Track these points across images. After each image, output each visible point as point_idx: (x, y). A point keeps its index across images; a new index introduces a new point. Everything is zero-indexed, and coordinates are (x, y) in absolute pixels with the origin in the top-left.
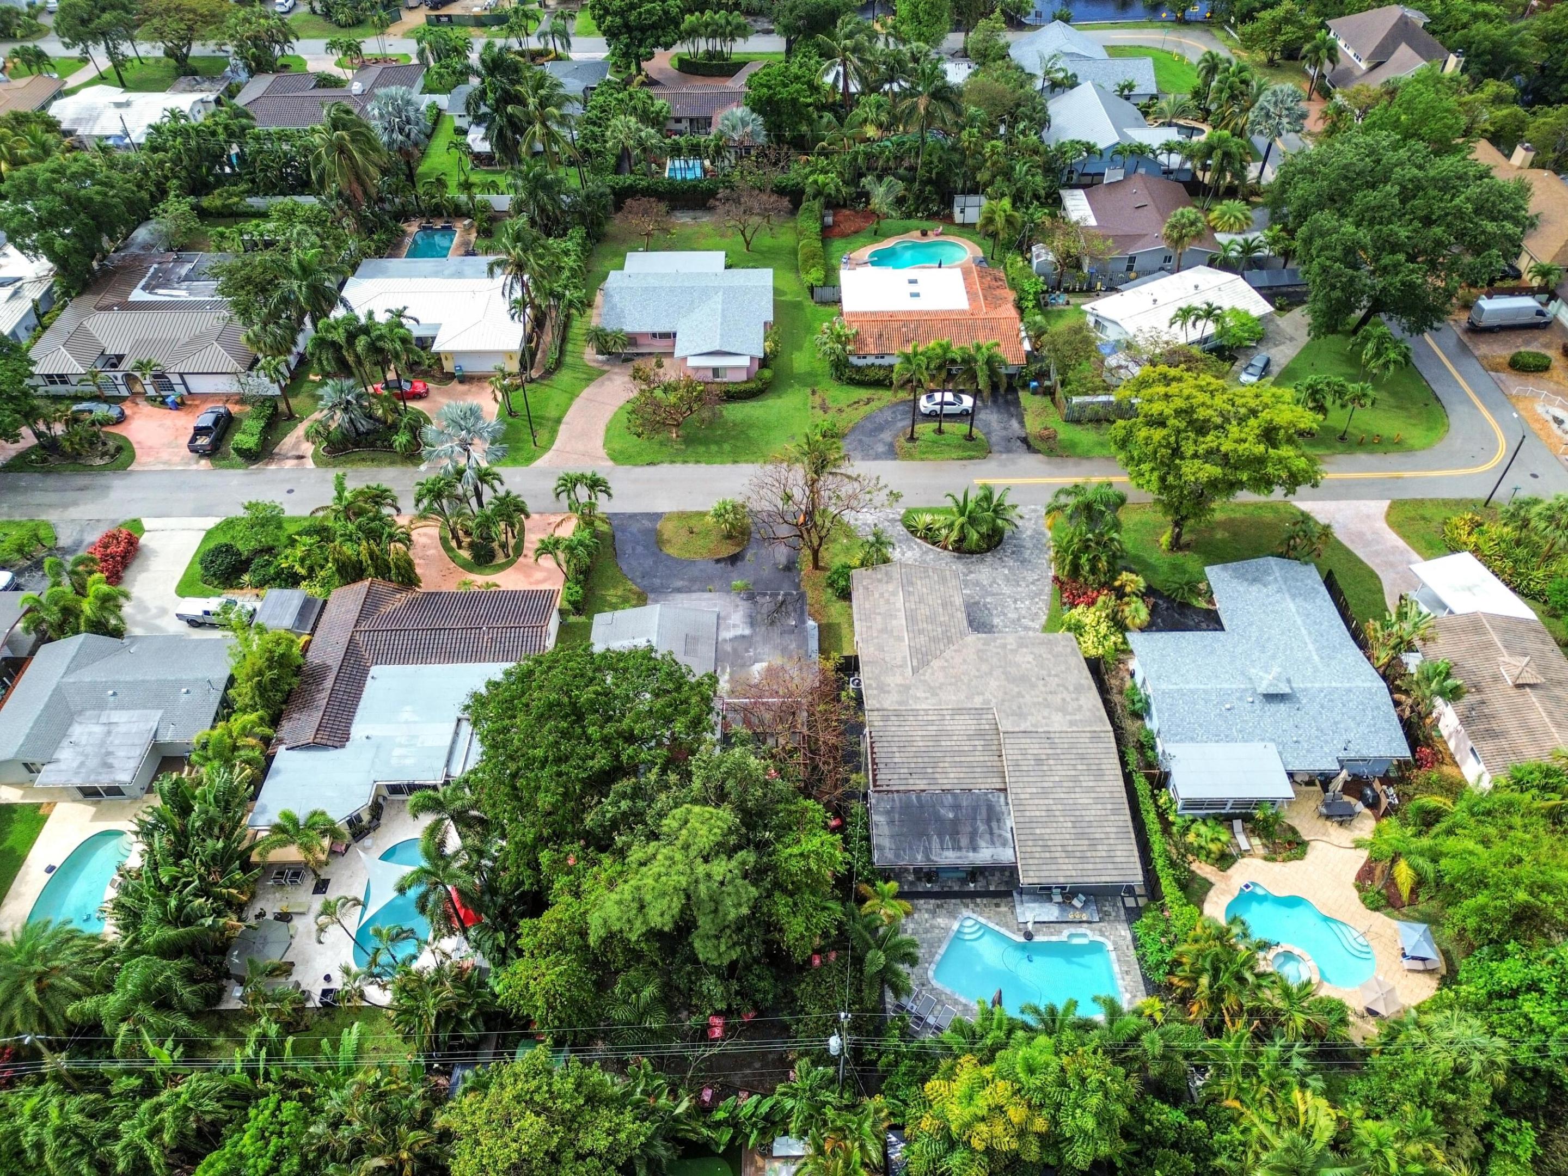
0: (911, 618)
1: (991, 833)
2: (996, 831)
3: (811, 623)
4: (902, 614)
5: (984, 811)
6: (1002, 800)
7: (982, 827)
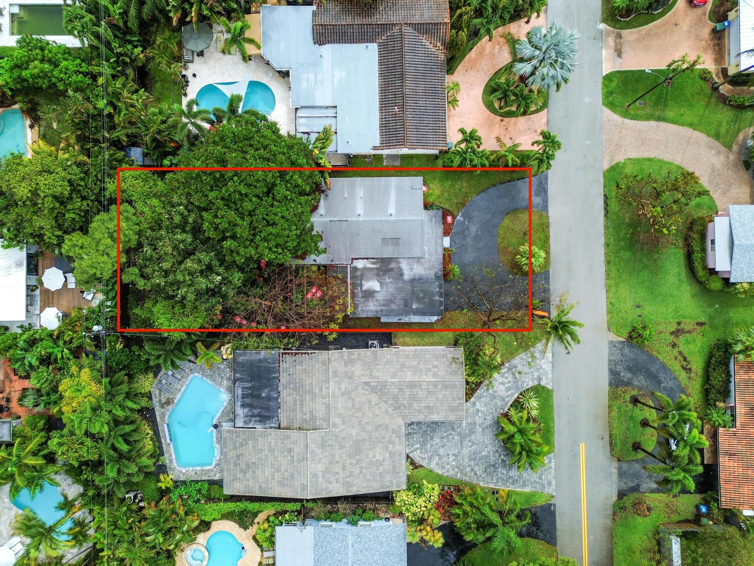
0: (412, 385)
1: (252, 416)
2: (253, 419)
3: (434, 319)
4: (416, 378)
5: (268, 414)
6: (273, 425)
7: (256, 411)
